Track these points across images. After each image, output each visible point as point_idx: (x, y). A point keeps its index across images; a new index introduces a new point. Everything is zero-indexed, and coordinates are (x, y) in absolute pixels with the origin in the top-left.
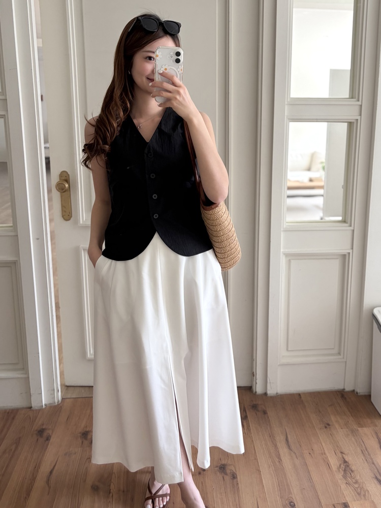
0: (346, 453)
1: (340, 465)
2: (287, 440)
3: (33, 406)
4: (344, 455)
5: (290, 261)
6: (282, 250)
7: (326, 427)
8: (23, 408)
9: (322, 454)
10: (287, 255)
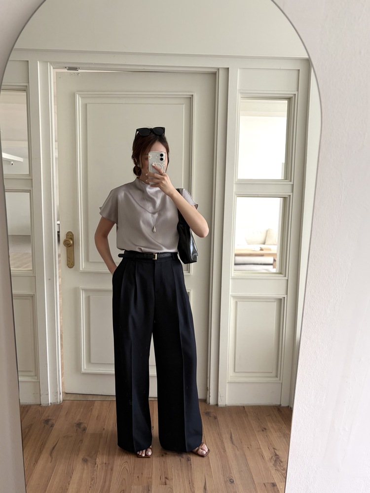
0: (277, 449)
1: (272, 458)
2: (231, 438)
3: (42, 403)
4: (276, 451)
5: (236, 302)
6: (230, 293)
7: (263, 431)
8: (34, 405)
9: (258, 448)
10: (234, 297)
